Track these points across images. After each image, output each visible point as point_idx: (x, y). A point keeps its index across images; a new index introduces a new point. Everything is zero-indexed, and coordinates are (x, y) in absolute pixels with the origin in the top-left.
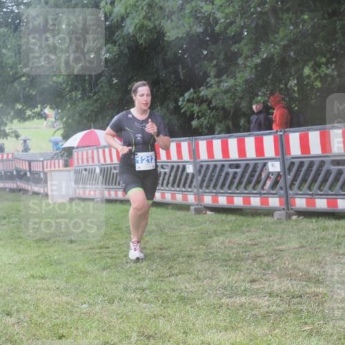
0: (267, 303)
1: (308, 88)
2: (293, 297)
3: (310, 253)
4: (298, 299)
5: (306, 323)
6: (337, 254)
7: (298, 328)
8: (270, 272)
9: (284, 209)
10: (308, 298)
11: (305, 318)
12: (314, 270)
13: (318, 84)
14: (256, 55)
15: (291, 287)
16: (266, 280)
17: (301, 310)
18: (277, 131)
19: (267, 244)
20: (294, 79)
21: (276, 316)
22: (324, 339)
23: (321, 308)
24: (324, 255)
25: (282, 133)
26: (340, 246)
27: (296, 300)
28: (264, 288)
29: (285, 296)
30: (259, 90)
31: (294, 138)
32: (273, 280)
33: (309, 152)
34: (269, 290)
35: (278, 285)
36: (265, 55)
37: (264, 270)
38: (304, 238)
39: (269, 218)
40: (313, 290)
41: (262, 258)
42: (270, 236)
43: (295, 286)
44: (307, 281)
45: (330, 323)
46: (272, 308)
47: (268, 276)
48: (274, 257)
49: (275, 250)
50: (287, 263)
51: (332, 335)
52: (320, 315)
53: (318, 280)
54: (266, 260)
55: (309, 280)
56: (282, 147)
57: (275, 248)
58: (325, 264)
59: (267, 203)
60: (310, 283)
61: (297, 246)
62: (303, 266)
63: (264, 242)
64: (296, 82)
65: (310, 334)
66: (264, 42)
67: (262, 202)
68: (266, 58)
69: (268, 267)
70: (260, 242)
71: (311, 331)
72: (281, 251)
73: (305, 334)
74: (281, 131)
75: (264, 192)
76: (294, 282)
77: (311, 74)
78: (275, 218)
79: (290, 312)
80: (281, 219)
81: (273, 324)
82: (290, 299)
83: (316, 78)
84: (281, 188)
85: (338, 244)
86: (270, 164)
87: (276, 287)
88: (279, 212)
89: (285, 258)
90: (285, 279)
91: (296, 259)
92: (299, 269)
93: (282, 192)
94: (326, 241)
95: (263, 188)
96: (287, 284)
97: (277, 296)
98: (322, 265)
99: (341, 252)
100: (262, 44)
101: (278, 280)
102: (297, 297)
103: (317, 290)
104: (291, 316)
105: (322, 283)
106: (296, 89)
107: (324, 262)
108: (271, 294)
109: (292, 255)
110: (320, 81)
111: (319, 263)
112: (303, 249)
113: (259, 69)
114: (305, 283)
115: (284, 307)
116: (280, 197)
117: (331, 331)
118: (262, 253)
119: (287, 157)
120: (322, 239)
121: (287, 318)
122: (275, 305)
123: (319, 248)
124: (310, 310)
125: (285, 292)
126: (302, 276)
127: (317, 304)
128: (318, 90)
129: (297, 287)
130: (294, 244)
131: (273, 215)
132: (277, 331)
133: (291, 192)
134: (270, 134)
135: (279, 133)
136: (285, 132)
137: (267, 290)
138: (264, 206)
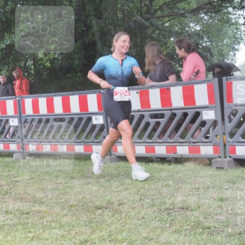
0: (3, 219)
1: (41, 67)
2: (23, 214)
3: (37, 183)
4: (26, 215)
5: (30, 232)
6: (56, 183)
7: (24, 236)
8: (8, 196)
9: (20, 152)
10: (34, 214)
11: (30, 228)
12: (39, 195)
13: (48, 64)
14: (2, 42)
15: (21, 207)
16: (4, 202)
17: (28, 223)
18: (16, 97)
19: (7, 176)
20: (31, 60)
21: (9, 227)
22: (42, 242)
23: (41, 221)
24: (46, 184)
25: (19, 98)
26: (58, 178)
27: (24, 216)
28: (2, 208)
29: (17, 213)
30: (4, 67)
31: (28, 102)
32: (10, 202)
33: (39, 112)
34: (6, 209)
35: (12, 205)
36: (8, 42)
37: (3, 195)
38: (34, 172)
39: (10, 158)
40: (37, 208)
41: (3, 187)
42: (10, 171)
43: (24, 206)
44: (33, 203)
45: (47, 231)
46: (7, 222)
47: (6, 199)
48: (11, 186)
49: (12, 181)
50: (20, 190)
51: (48, 239)
52: (40, 226)
53: (41, 202)
54: (5, 188)
55: (35, 202)
56: (20, 108)
57: (13, 179)
58: (47, 190)
59: (9, 148)
60: (36, 203)
61: (28, 178)
62: (31, 192)
63: (5, 175)
64: (32, 62)
65: (32, 239)
66: (7, 33)
67: (5, 147)
68: (9, 44)
69: (7, 193)
70: (2, 176)
71: (33, 237)
72: (16, 181)
73: (29, 239)
74: (19, 97)
75: (6, 140)
76: (24, 203)
77: (43, 57)
78: (14, 158)
79: (19, 224)
80: (18, 159)
81: (6, 233)
82: (20, 215)
83: (47, 60)
84: (19, 137)
85: (57, 176)
86: (11, 120)
87: (11, 207)
88: (17, 154)
89: (19, 187)
90: (18, 201)
91: (27, 187)
92: (29, 194)
93: (19, 140)
94: (49, 174)
95: (5, 137)
96: (19, 205)
97: (12, 213)
98: (45, 191)
99: (59, 182)
100: (6, 34)
101: (13, 202)
102: (26, 214)
103: (40, 209)
104: (20, 227)
105: (44, 204)
106: (32, 67)
107: (46, 189)
108: (7, 212)
109: (24, 184)
110: (50, 63)
111: (43, 190)
112: (33, 180)
113: (4, 52)
114: (32, 204)
115: (15, 221)
116: (17, 143)
117: (47, 237)
118: (3, 183)
119: (23, 115)
120: (46, 173)
121: (17, 229)
122: (9, 220)
123: (44, 179)
124: (34, 222)
125: (17, 210)
126: (30, 199)
127: (39, 218)
128: (48, 69)
129: (26, 207)
130: (26, 176)
131: (12, 156)
132: (9, 238)
133: (25, 140)
134: (11, 99)
135: (17, 99)
136: (22, 98)
137: (4, 209)
138: (6, 150)
